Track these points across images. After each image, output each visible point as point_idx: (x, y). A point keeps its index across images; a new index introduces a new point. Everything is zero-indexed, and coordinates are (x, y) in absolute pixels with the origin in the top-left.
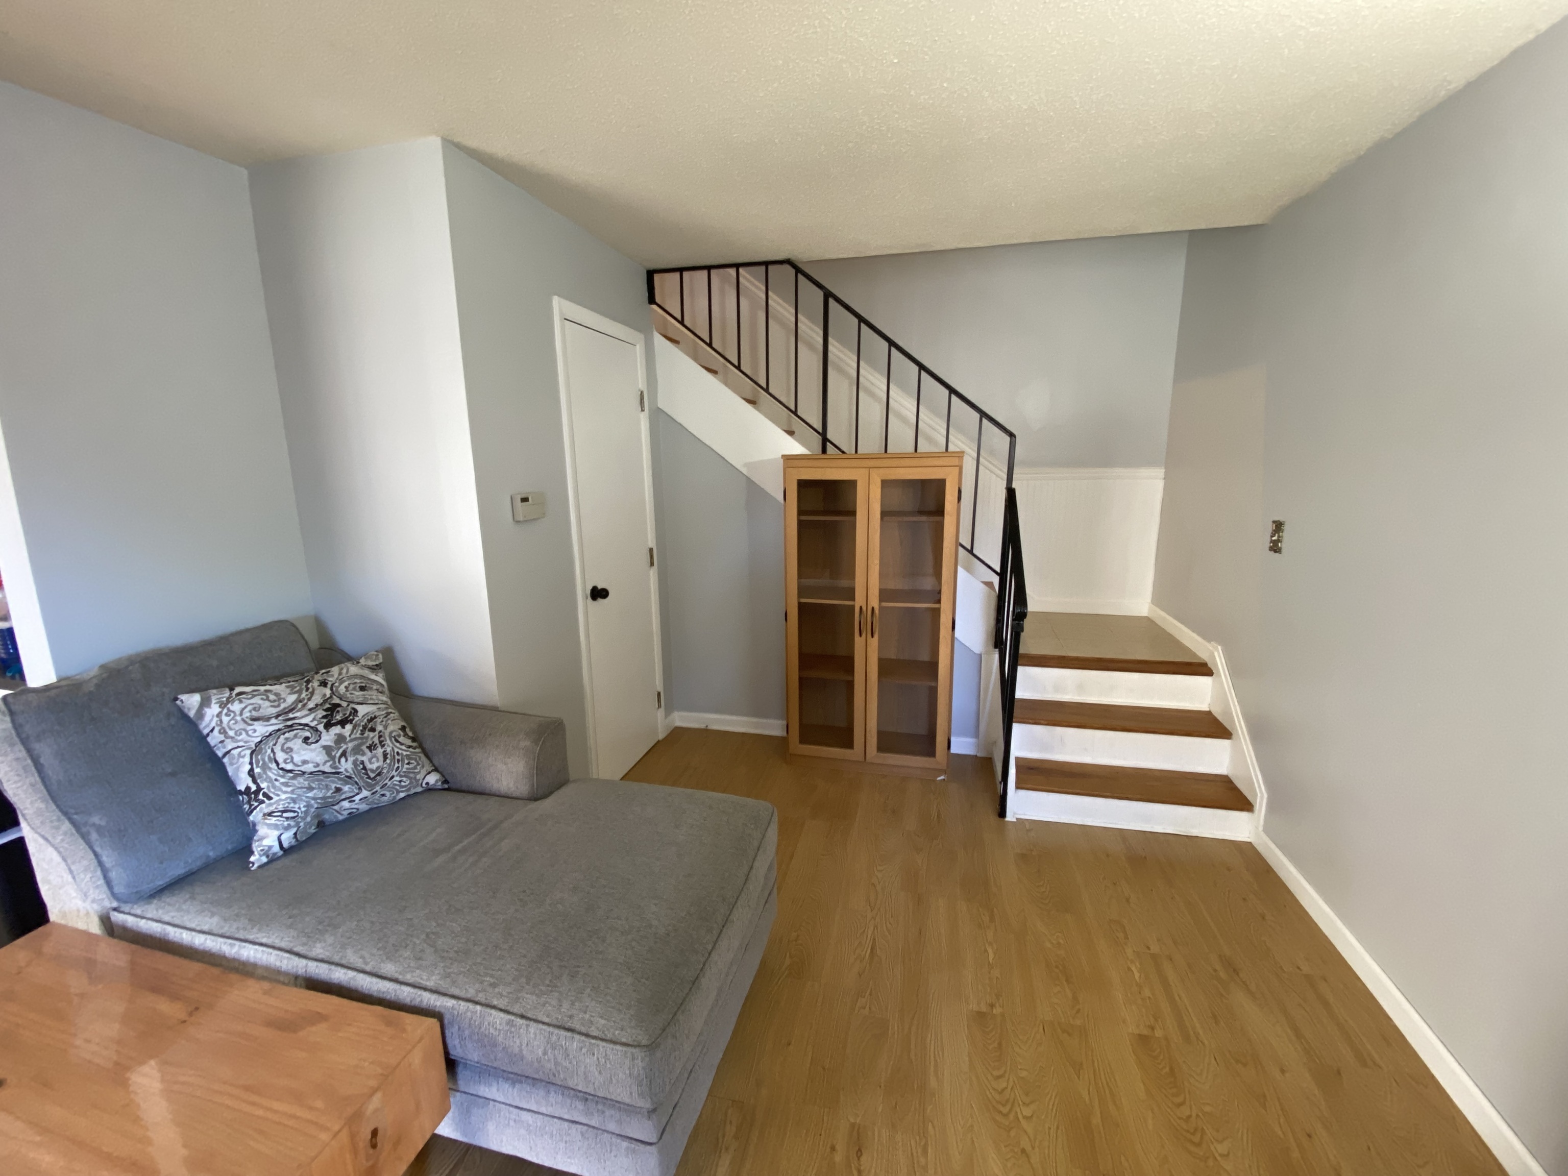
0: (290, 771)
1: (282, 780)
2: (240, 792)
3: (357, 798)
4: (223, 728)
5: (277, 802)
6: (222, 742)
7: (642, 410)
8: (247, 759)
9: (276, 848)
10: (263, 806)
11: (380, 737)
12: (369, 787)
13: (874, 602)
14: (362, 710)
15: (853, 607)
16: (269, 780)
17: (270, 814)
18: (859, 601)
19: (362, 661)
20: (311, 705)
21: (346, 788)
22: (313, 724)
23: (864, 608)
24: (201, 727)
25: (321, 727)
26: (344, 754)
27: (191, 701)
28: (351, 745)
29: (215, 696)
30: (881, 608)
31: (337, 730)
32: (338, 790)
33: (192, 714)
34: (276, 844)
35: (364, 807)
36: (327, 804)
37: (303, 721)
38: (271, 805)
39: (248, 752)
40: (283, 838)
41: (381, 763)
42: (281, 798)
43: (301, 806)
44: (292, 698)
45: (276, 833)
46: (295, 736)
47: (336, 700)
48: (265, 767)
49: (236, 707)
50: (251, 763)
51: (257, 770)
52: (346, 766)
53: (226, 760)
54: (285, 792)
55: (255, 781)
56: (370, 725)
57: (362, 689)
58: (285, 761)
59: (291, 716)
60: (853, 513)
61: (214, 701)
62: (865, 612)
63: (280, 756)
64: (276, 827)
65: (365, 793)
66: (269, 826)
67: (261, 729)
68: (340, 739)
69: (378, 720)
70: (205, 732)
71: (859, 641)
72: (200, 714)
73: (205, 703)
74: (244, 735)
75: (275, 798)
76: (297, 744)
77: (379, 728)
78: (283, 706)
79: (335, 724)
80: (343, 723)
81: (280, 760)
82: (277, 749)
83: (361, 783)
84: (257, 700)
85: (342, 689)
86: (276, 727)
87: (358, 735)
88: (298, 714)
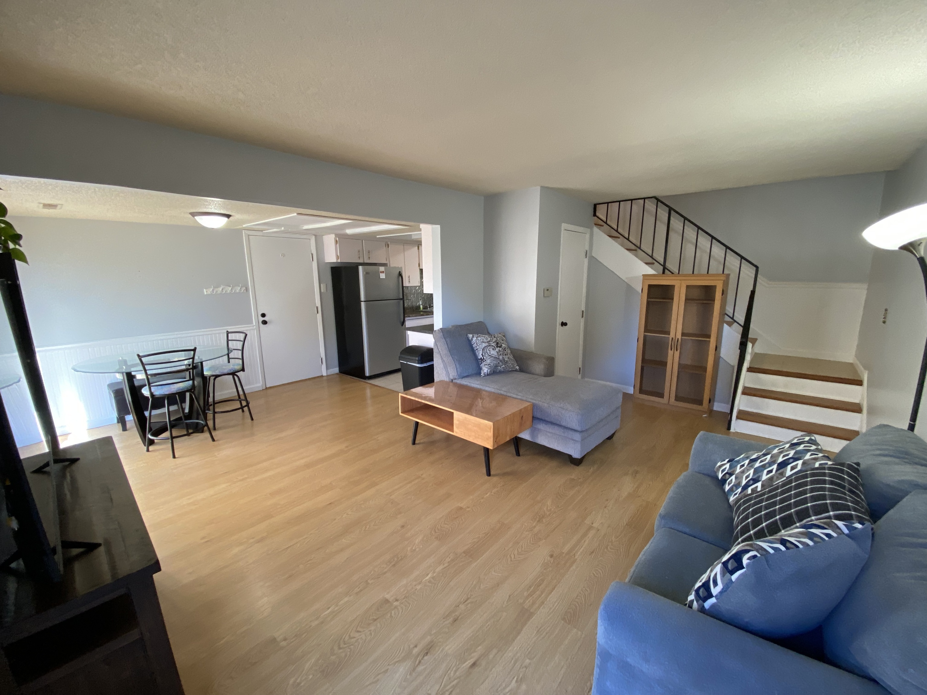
0: (490, 356)
1: (489, 357)
2: (479, 359)
3: (502, 367)
4: (477, 343)
5: (487, 362)
6: (476, 346)
7: (586, 258)
8: (481, 351)
9: (486, 374)
10: (484, 362)
11: (507, 353)
12: (505, 365)
13: (679, 336)
14: (503, 345)
15: (669, 338)
16: (486, 357)
17: (486, 365)
18: (672, 335)
19: (501, 334)
20: (493, 341)
21: (500, 363)
22: (494, 346)
23: (674, 339)
24: (472, 342)
25: (496, 347)
26: (500, 354)
27: (470, 336)
28: (502, 353)
29: (475, 336)
30: (681, 339)
31: (499, 348)
32: (499, 363)
33: (470, 339)
34: (487, 372)
35: (502, 370)
36: (496, 366)
37: (492, 344)
38: (486, 363)
39: (482, 350)
40: (488, 371)
41: (507, 359)
42: (488, 361)
43: (492, 364)
44: (489, 339)
45: (487, 369)
46: (491, 348)
47: (498, 342)
48: (485, 354)
49: (479, 338)
50: (482, 352)
51: (483, 354)
52: (501, 357)
53: (476, 351)
54: (489, 360)
55: (483, 356)
56: (505, 349)
57: (502, 340)
58: (489, 353)
59: (490, 343)
60: (673, 299)
61: (475, 337)
62: (674, 340)
63: (488, 352)
64: (487, 368)
65: (504, 366)
66: (486, 367)
67: (484, 345)
68: (499, 351)
69: (506, 349)
70: (473, 344)
71: (670, 353)
72: (472, 339)
73: (473, 337)
74: (481, 346)
75: (487, 361)
76: (491, 350)
77: (507, 351)
78: (488, 340)
79: (499, 347)
80: (500, 347)
81: (488, 353)
82: (488, 350)
83: (504, 364)
84: (483, 338)
85: (498, 339)
86: (487, 345)
87: (503, 351)
88: (491, 343)
